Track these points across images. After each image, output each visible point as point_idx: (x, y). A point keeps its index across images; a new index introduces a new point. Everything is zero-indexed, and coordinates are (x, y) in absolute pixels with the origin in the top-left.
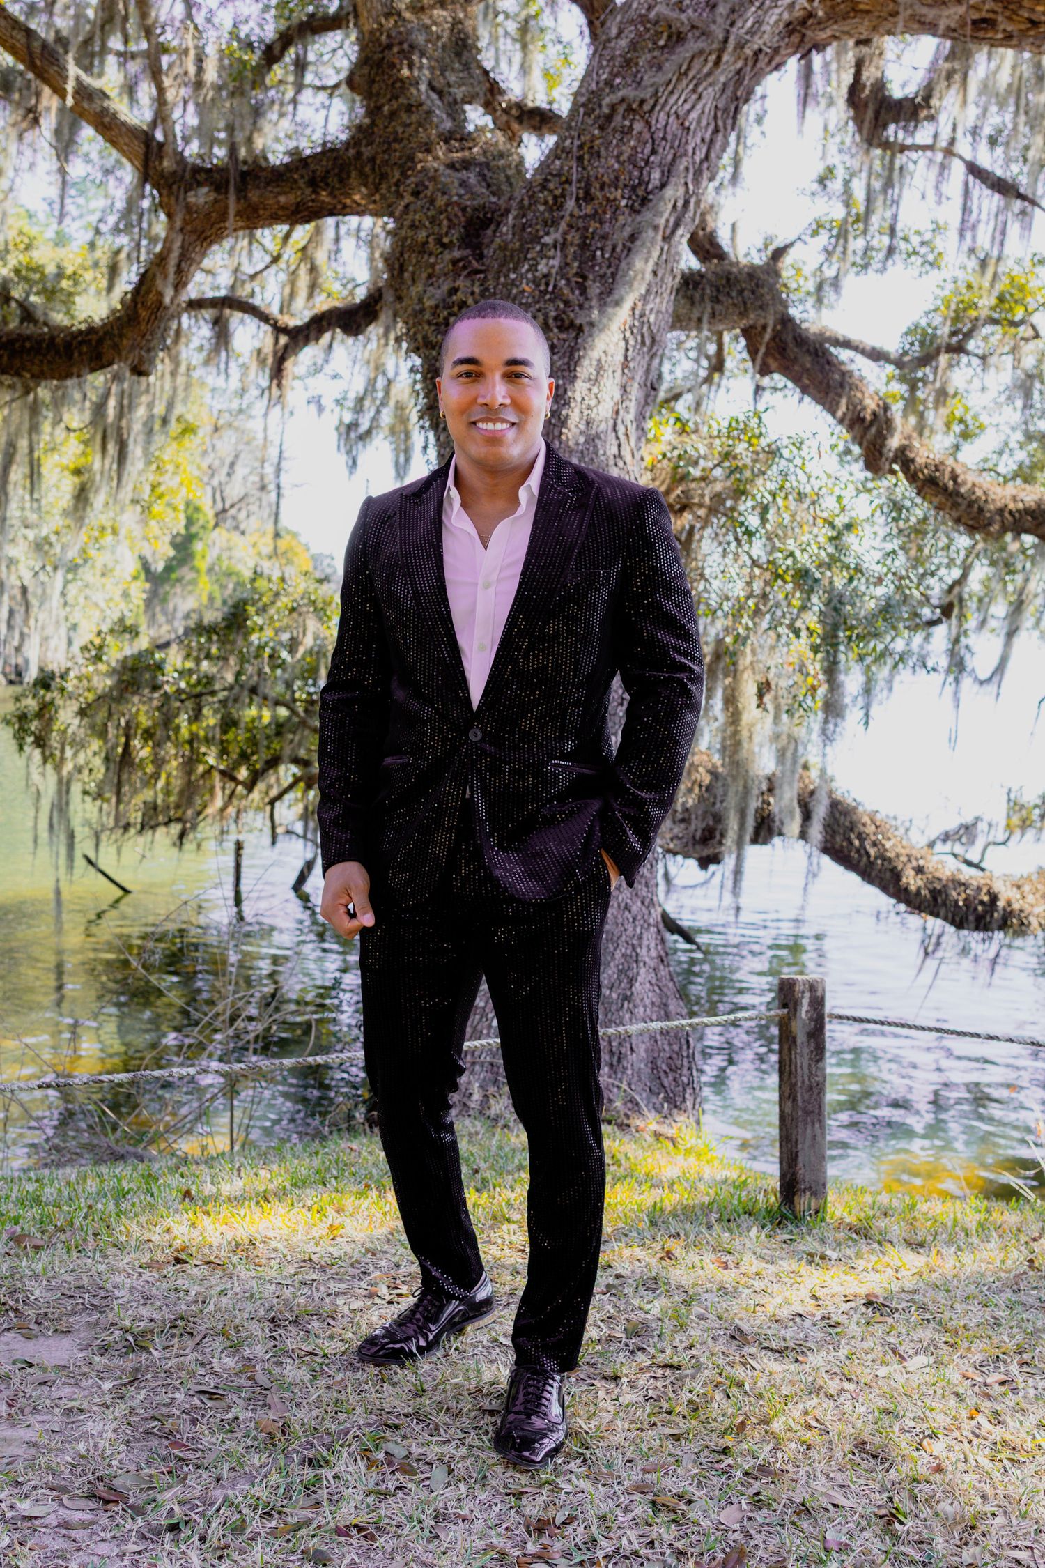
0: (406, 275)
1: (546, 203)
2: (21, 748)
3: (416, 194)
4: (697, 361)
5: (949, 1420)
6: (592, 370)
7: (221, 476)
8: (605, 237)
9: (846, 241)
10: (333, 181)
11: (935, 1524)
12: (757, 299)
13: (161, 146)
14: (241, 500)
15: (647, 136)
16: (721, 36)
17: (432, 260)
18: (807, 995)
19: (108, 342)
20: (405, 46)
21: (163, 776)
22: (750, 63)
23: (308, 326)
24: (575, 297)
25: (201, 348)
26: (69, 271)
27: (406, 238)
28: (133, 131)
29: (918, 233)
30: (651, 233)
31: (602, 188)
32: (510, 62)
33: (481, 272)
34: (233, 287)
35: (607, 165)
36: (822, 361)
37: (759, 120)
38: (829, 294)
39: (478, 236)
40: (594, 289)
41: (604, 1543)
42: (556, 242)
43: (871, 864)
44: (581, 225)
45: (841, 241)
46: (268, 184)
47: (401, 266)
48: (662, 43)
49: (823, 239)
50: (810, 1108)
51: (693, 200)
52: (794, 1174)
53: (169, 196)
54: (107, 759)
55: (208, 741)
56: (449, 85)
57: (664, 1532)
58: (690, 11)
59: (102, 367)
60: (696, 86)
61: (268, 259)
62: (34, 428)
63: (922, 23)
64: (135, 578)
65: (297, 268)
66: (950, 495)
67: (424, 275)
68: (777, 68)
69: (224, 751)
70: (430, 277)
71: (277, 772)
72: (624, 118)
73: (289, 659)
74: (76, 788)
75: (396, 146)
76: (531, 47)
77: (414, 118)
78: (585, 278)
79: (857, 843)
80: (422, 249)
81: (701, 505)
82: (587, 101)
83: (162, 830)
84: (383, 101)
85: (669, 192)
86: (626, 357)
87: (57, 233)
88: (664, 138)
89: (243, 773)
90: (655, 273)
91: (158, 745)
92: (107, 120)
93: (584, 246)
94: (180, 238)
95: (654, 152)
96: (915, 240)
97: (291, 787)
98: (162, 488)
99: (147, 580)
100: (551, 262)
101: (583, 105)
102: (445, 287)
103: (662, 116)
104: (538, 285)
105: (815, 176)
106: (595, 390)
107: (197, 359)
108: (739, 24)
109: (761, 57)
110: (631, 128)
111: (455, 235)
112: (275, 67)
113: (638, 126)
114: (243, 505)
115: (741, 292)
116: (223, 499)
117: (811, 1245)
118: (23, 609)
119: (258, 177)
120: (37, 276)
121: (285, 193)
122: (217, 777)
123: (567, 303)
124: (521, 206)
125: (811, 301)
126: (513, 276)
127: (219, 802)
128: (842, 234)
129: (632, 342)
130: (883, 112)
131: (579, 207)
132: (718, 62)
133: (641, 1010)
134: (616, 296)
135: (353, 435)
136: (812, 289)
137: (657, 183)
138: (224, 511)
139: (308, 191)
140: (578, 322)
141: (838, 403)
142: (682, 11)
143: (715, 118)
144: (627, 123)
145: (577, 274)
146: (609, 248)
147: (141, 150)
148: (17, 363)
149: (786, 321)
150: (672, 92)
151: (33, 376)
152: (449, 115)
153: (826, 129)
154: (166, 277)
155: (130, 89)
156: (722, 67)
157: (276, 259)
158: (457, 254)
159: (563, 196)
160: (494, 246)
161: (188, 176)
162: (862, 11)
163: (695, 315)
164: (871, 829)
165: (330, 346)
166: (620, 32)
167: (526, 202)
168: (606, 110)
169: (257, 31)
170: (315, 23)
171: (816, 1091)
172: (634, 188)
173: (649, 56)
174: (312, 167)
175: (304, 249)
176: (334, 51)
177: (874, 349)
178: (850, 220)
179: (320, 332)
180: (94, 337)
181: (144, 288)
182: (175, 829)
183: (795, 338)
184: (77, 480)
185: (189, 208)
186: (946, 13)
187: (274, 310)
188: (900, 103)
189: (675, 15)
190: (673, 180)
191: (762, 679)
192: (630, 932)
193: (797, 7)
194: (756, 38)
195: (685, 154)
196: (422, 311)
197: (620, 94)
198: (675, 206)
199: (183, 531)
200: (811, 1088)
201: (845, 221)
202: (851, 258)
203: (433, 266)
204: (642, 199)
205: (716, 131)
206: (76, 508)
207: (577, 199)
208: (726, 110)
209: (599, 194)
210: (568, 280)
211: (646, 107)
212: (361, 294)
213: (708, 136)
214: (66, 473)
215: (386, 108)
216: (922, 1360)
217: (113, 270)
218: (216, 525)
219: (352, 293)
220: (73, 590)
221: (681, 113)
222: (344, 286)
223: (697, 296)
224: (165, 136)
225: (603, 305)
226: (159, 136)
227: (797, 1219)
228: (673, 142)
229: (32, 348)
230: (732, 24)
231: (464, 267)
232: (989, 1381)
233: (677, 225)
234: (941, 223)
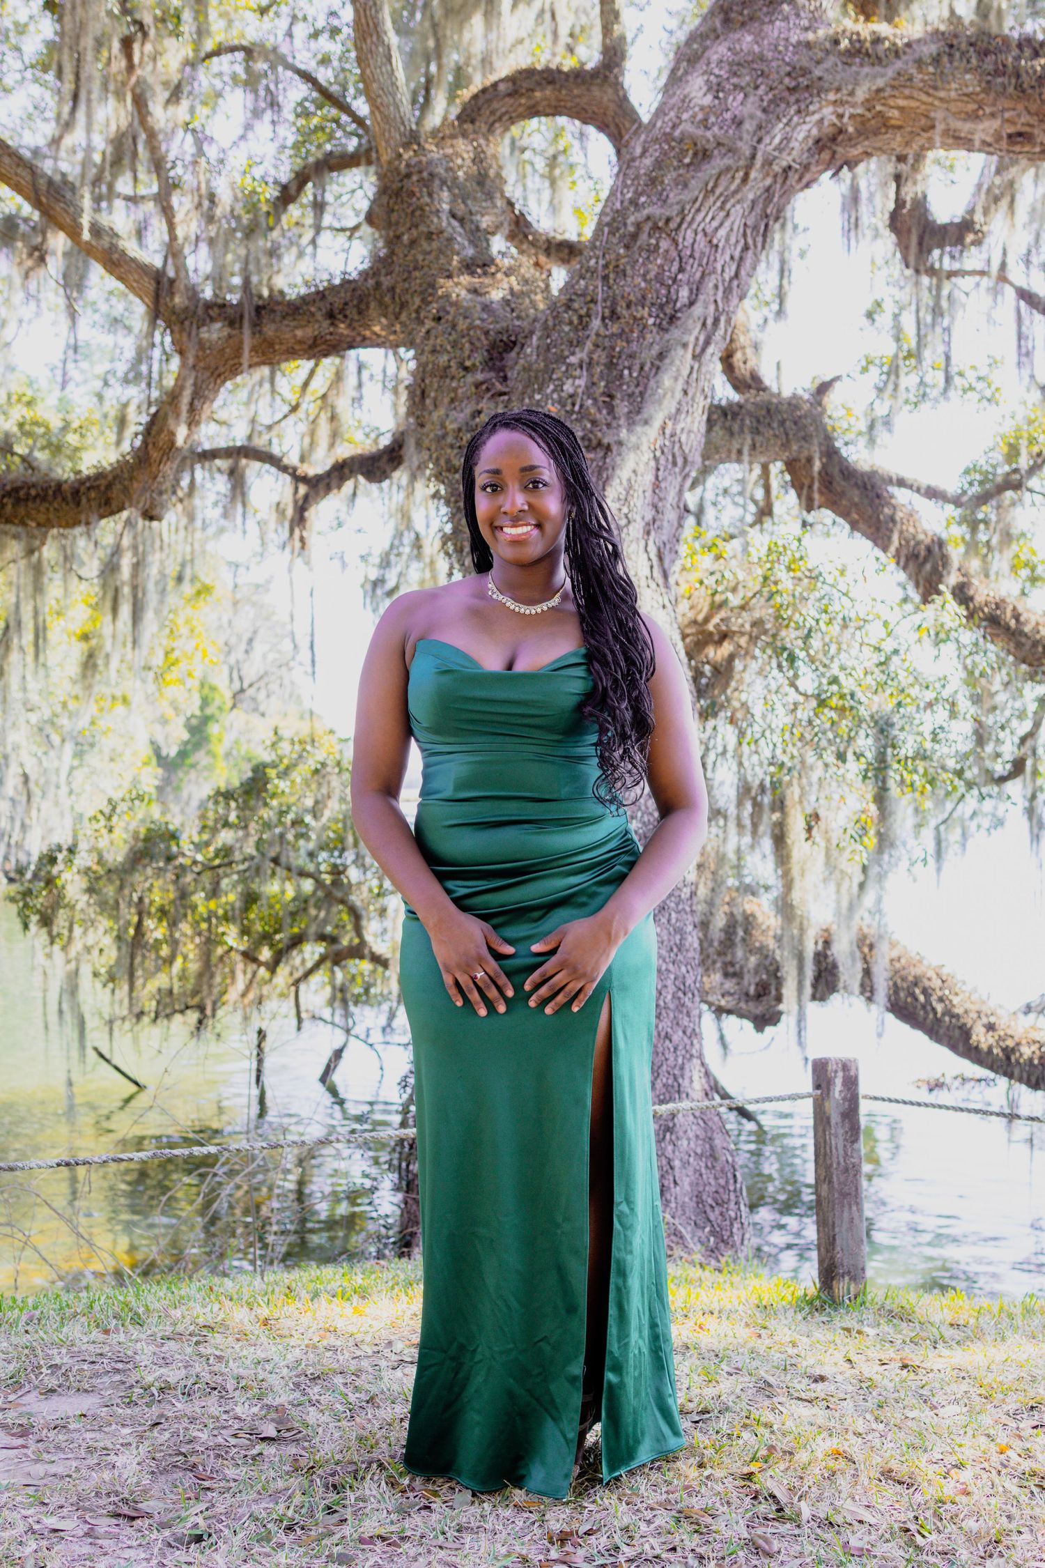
0: (428, 401)
1: (571, 323)
2: (26, 926)
3: (438, 319)
4: (744, 507)
5: (979, 1453)
6: (621, 489)
7: (238, 654)
8: (632, 356)
9: (897, 376)
10: (352, 312)
11: (961, 1539)
12: (799, 430)
13: (172, 282)
14: (261, 678)
15: (674, 254)
16: (748, 153)
17: (454, 384)
18: (840, 1074)
19: (118, 487)
20: (425, 174)
21: (179, 960)
22: (780, 180)
23: (328, 474)
24: (602, 416)
25: (216, 504)
26: (75, 425)
27: (427, 364)
28: (144, 269)
29: (974, 368)
30: (680, 351)
31: (628, 307)
32: (539, 202)
33: (504, 394)
34: (250, 437)
35: (634, 284)
36: (871, 495)
37: (802, 254)
38: (882, 435)
39: (502, 359)
40: (622, 407)
41: (624, 1548)
42: (581, 362)
43: (938, 1021)
44: (607, 344)
45: (893, 377)
46: (284, 318)
47: (423, 393)
48: (687, 160)
49: (874, 376)
50: (846, 1189)
51: (723, 319)
52: (832, 1258)
53: (180, 332)
54: (119, 938)
55: (227, 918)
56: (471, 213)
57: (686, 1538)
58: (716, 129)
59: (112, 513)
60: (724, 203)
61: (286, 409)
62: (38, 588)
63: (957, 138)
64: (145, 764)
65: (317, 417)
66: (1013, 634)
67: (446, 400)
68: (807, 186)
69: (245, 931)
70: (452, 401)
71: (301, 951)
72: (650, 236)
73: (313, 823)
74: (86, 971)
75: (417, 274)
76: (560, 183)
77: (435, 245)
78: (611, 397)
79: (922, 998)
80: (444, 373)
81: (742, 634)
82: (612, 222)
83: (178, 1018)
84: (402, 229)
85: (698, 310)
86: (657, 477)
87: (60, 400)
88: (692, 256)
89: (266, 954)
90: (685, 392)
91: (173, 924)
92: (115, 256)
93: (611, 365)
94: (193, 374)
95: (681, 270)
96: (971, 376)
97: (317, 966)
98: (177, 653)
99: (159, 765)
100: (577, 382)
101: (608, 224)
102: (468, 411)
103: (690, 234)
104: (564, 406)
105: (864, 311)
106: (625, 510)
107: (214, 514)
108: (767, 140)
109: (791, 174)
110: (657, 246)
111: (478, 358)
112: (291, 207)
113: (665, 244)
114: (262, 684)
115: (782, 423)
116: (241, 678)
117: (849, 1322)
118: (24, 798)
119: (273, 311)
120: (42, 430)
121: (302, 327)
122: (236, 957)
123: (594, 422)
124: (545, 327)
125: (862, 441)
126: (538, 397)
127: (240, 984)
128: (893, 371)
129: (662, 461)
130: (927, 237)
131: (606, 326)
132: (745, 180)
133: (685, 1142)
134: (645, 415)
135: (379, 592)
136: (864, 429)
137: (686, 301)
138: (242, 691)
139: (326, 323)
140: (605, 441)
141: (889, 538)
142: (707, 128)
143: (745, 235)
144: (653, 241)
145: (604, 394)
146: (637, 367)
147: (150, 286)
148: (22, 510)
149: (831, 453)
150: (698, 210)
151: (39, 525)
152: (471, 242)
153: (873, 262)
154: (178, 416)
155: (140, 233)
156: (750, 183)
157: (295, 409)
158: (480, 377)
159: (588, 315)
160: (518, 367)
161: (200, 311)
162: (894, 127)
163: (736, 446)
164: (936, 983)
165: (354, 494)
166: (645, 151)
167: (550, 323)
168: (631, 229)
169: (272, 172)
170: (333, 161)
171: (852, 1173)
172: (661, 307)
173: (674, 174)
174: (330, 299)
175: (324, 397)
176: (353, 191)
177: (929, 487)
178: (901, 355)
179: (342, 479)
180: (103, 482)
181: (155, 428)
182: (193, 1016)
183: (842, 472)
184: (84, 646)
185: (201, 345)
186: (981, 126)
187: (292, 459)
188: (944, 228)
189: (700, 132)
190: (701, 297)
191: (809, 811)
192: (671, 1062)
193: (826, 123)
194: (784, 155)
195: (714, 271)
196: (444, 436)
197: (646, 212)
198: (704, 324)
199: (198, 713)
200: (846, 1170)
201: (896, 356)
202: (902, 395)
203: (455, 390)
204: (670, 318)
205: (746, 248)
206: (84, 676)
207: (603, 319)
208: (755, 228)
209: (625, 313)
210: (595, 400)
211: (673, 225)
212: (385, 441)
213: (737, 254)
214: (74, 639)
215: (406, 238)
216: (955, 1409)
217: (122, 422)
218: (234, 706)
219: (376, 441)
220: (79, 775)
221: (709, 230)
222: (367, 435)
223: (736, 428)
224: (177, 271)
225: (631, 424)
226: (171, 273)
227: (835, 1303)
228: (701, 259)
229: (37, 495)
230: (760, 141)
231: (488, 390)
232: (1021, 1425)
233: (707, 343)
234: (998, 358)
